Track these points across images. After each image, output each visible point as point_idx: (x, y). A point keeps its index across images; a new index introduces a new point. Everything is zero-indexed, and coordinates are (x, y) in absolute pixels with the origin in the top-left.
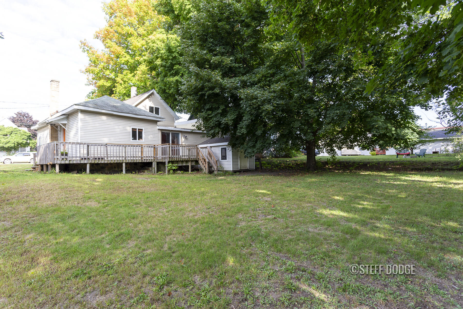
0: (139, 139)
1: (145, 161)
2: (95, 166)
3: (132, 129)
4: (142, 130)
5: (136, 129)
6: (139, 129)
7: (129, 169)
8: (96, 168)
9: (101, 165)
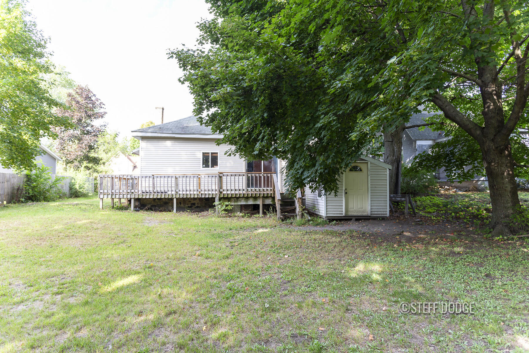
0: (212, 166)
1: (203, 197)
2: (157, 200)
3: (203, 153)
4: (217, 153)
5: (209, 153)
6: (212, 153)
7: (199, 205)
8: (159, 203)
9: (164, 200)
